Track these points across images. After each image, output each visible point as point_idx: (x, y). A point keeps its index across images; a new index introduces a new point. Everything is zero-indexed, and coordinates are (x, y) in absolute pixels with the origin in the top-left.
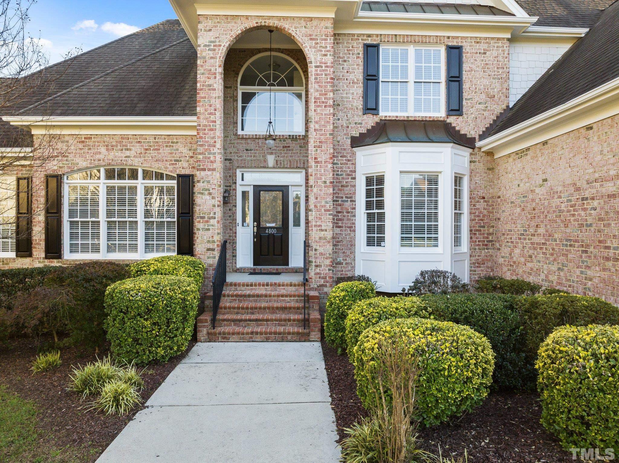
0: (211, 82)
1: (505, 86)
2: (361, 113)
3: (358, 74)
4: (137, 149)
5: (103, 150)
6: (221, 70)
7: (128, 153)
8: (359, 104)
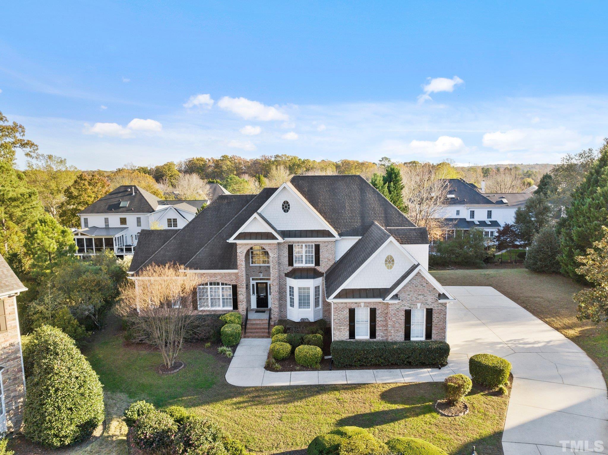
0: (241, 263)
1: (334, 256)
2: (288, 266)
3: (286, 254)
4: (219, 277)
5: (209, 277)
6: (244, 259)
7: (216, 278)
8: (287, 263)
